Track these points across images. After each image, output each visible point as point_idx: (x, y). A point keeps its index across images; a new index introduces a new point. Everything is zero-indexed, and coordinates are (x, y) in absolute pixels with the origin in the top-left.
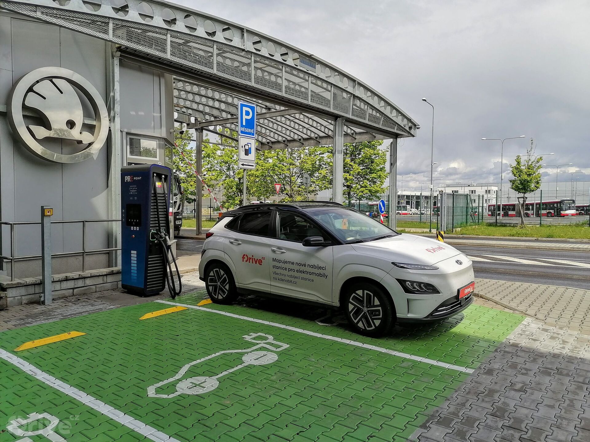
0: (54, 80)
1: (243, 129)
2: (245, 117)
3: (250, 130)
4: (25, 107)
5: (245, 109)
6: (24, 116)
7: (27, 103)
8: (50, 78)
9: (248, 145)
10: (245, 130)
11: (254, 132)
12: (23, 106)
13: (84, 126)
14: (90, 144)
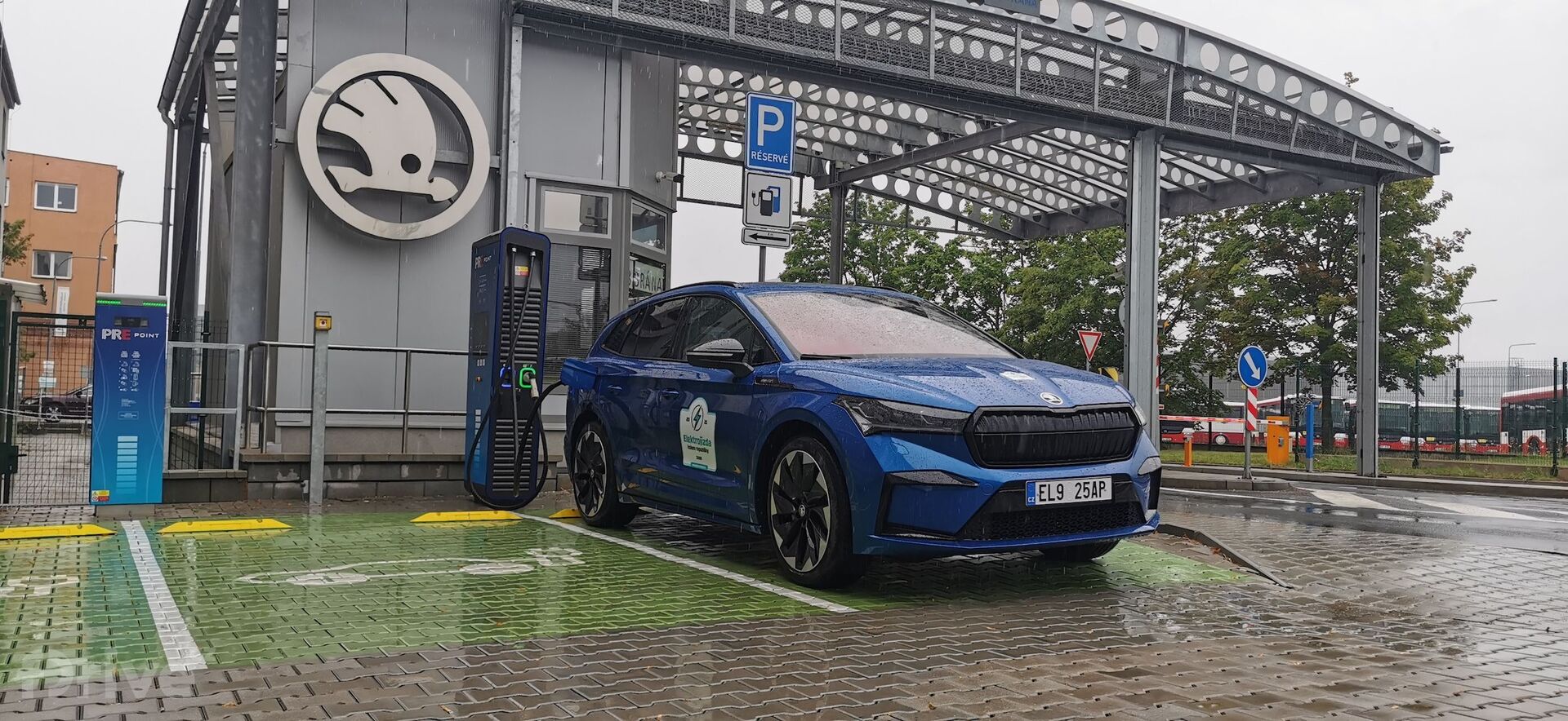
0: (381, 79)
1: (757, 155)
2: (762, 127)
3: (775, 157)
4: (322, 132)
5: (762, 109)
6: (320, 150)
7: (325, 125)
8: (374, 76)
9: (772, 192)
10: (762, 157)
11: (789, 161)
12: (321, 131)
13: (439, 166)
14: (452, 201)
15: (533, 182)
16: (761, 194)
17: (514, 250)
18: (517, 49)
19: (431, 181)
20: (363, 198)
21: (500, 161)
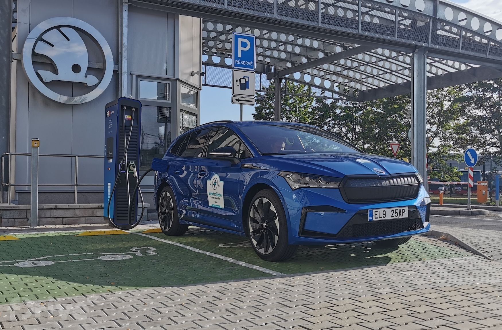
0: (61, 29)
1: (238, 62)
2: (240, 49)
3: (247, 63)
5: (240, 40)
6: (33, 62)
7: (36, 51)
8: (58, 27)
9: (245, 79)
10: (240, 63)
11: (253, 65)
12: (34, 54)
13: (90, 69)
14: (96, 86)
15: (134, 77)
16: (240, 80)
17: (125, 108)
18: (125, 14)
19: (86, 77)
20: (53, 85)
21: (118, 67)
